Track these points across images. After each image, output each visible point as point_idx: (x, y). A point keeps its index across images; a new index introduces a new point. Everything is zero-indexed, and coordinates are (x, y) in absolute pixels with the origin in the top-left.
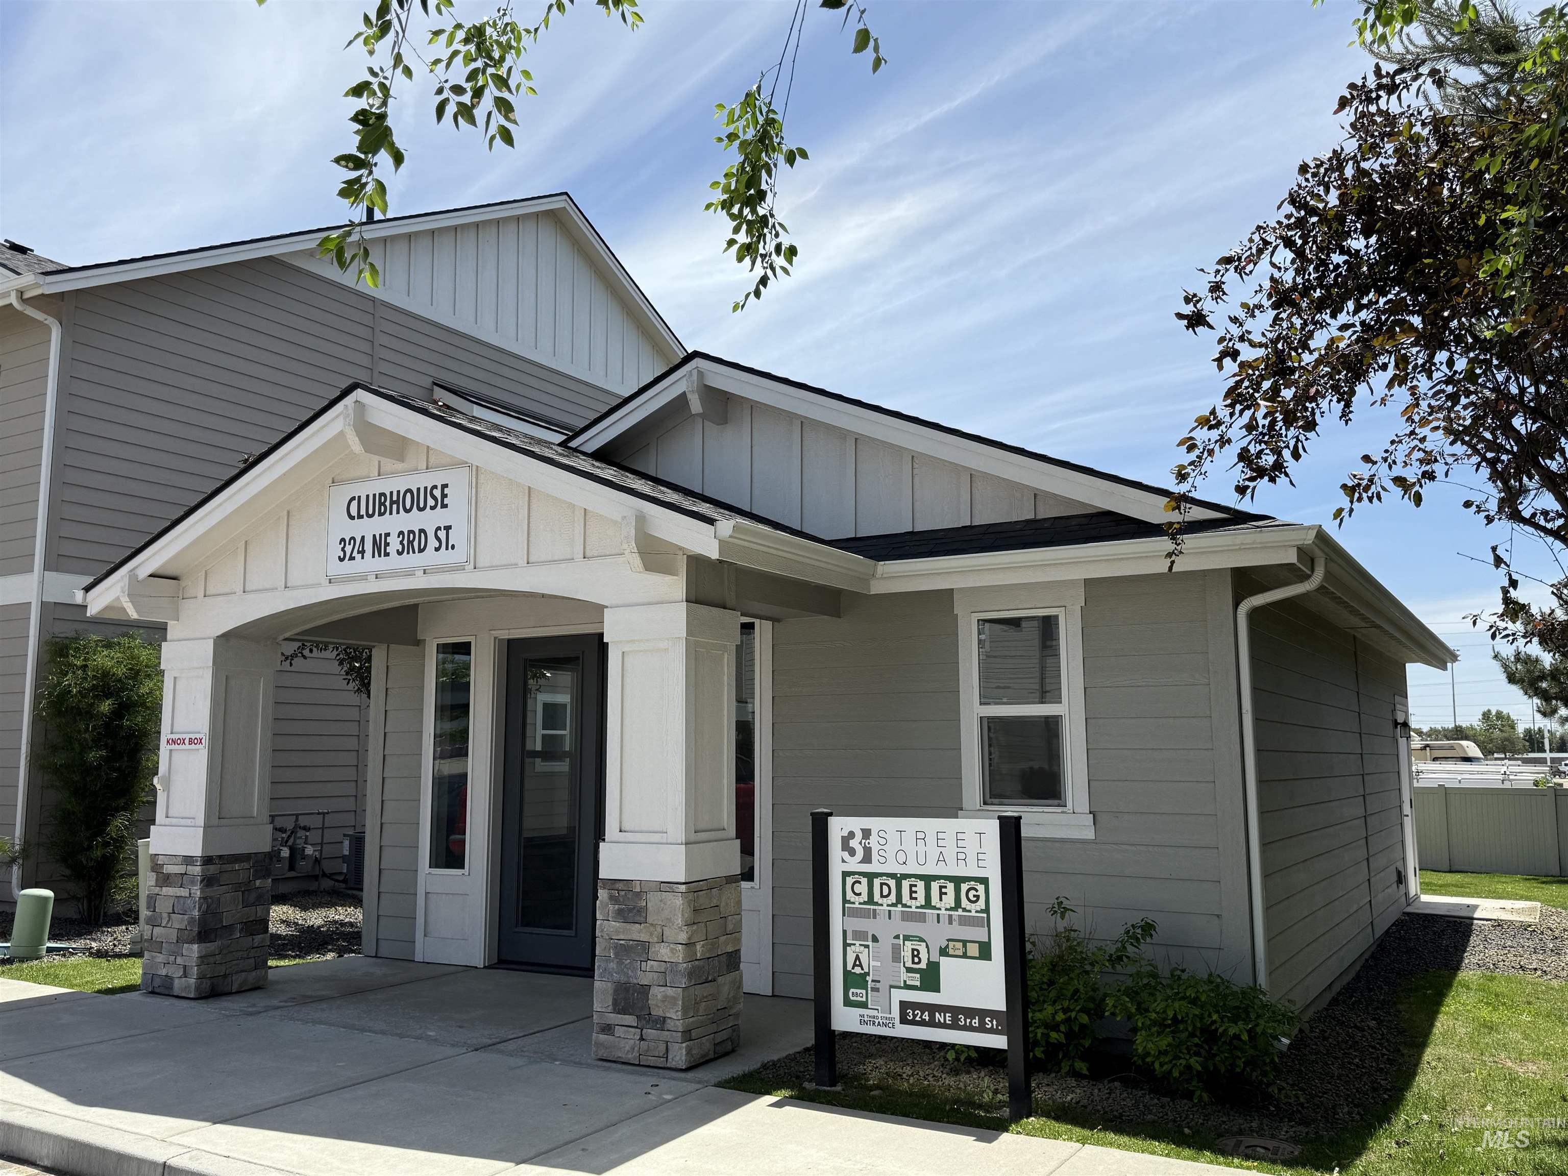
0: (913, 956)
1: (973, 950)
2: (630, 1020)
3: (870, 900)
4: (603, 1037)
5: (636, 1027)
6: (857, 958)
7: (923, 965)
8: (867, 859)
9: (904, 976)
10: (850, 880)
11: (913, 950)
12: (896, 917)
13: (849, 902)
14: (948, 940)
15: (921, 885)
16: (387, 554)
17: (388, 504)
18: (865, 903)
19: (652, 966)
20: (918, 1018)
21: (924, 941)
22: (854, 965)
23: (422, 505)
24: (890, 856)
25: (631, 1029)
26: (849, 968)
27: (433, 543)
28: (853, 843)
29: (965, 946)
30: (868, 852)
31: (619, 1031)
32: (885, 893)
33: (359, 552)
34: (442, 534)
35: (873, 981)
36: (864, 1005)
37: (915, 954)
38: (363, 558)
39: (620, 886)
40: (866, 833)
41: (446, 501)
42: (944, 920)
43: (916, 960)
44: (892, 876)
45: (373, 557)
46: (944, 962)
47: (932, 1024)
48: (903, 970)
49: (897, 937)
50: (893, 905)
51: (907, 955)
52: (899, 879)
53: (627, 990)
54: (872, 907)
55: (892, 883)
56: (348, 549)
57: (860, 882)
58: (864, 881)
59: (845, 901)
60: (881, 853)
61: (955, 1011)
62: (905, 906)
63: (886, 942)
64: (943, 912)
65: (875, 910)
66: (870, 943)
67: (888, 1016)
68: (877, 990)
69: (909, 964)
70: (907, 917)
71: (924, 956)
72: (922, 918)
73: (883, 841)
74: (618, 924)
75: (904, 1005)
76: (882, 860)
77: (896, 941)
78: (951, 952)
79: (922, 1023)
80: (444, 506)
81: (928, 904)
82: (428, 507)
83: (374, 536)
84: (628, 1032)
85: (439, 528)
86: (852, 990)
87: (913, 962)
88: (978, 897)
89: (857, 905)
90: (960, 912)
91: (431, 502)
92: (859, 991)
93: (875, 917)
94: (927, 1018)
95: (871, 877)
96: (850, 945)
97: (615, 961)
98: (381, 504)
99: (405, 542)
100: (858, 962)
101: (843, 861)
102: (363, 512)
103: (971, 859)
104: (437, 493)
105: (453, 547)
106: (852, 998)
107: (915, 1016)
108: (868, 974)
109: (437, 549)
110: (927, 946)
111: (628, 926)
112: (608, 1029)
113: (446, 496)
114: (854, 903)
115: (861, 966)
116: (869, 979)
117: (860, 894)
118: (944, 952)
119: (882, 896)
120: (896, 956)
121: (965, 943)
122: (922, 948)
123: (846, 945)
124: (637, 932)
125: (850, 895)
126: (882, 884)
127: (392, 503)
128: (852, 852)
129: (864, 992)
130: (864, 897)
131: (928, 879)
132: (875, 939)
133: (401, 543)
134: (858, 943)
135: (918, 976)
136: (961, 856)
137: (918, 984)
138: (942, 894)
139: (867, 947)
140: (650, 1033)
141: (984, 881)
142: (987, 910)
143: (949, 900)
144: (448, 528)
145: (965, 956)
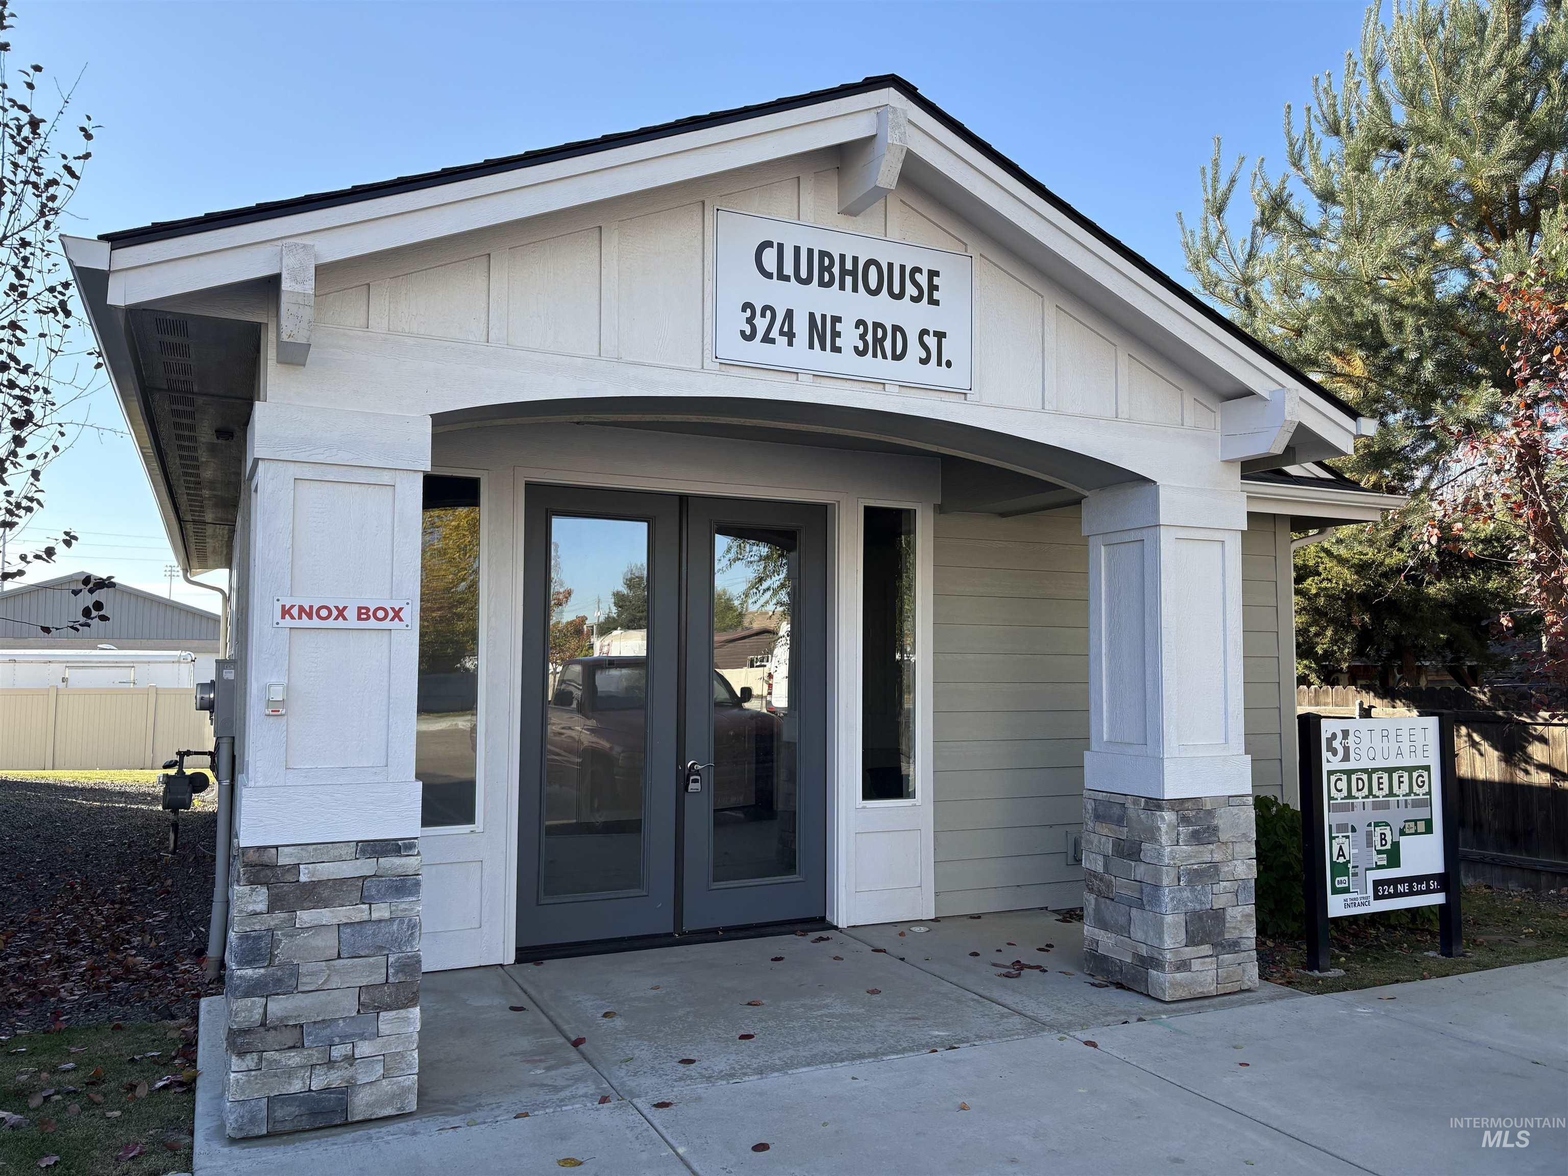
0: (1382, 839)
1: (1421, 826)
2: (1206, 949)
3: (1350, 796)
4: (1179, 976)
5: (1211, 956)
6: (1341, 848)
7: (1388, 847)
8: (1346, 758)
9: (1376, 857)
10: (1333, 778)
11: (1381, 834)
12: (1369, 807)
13: (1334, 799)
14: (1405, 821)
15: (1385, 776)
16: (836, 349)
17: (836, 270)
18: (1345, 798)
19: (1225, 887)
20: (1386, 893)
21: (1388, 825)
22: (1339, 856)
23: (896, 290)
24: (1363, 753)
25: (1207, 960)
26: (1335, 859)
27: (915, 351)
28: (1336, 744)
29: (1416, 825)
30: (1346, 750)
31: (1196, 965)
32: (1360, 787)
33: (782, 333)
34: (931, 341)
35: (1353, 867)
36: (1346, 890)
37: (1383, 837)
38: (790, 344)
39: (1189, 805)
40: (1346, 734)
41: (936, 295)
42: (1402, 804)
43: (1384, 842)
44: (1365, 771)
45: (811, 346)
46: (1403, 840)
47: (1397, 895)
48: (1375, 852)
49: (1369, 825)
50: (1367, 797)
51: (1377, 839)
52: (1370, 772)
53: (1200, 918)
54: (1351, 801)
55: (1365, 777)
56: (761, 324)
57: (1341, 779)
58: (1344, 777)
59: (1330, 798)
60: (1357, 751)
61: (1410, 880)
62: (1375, 796)
63: (1362, 830)
64: (1401, 798)
65: (1353, 803)
66: (1350, 834)
67: (1365, 895)
68: (1355, 875)
69: (1379, 847)
70: (1377, 806)
71: (1389, 838)
72: (1385, 806)
73: (1358, 741)
74: (1189, 848)
75: (1377, 883)
76: (1358, 757)
77: (1369, 829)
78: (1407, 831)
79: (1390, 896)
80: (933, 302)
81: (1391, 794)
82: (907, 297)
83: (812, 316)
84: (1204, 963)
85: (924, 332)
86: (1338, 879)
87: (1382, 845)
88: (1423, 782)
89: (1339, 801)
90: (1413, 797)
91: (911, 290)
92: (1342, 878)
93: (1353, 810)
94: (1392, 891)
95: (1349, 773)
96: (1334, 838)
97: (1188, 888)
98: (822, 269)
99: (869, 338)
100: (1341, 853)
101: (1328, 761)
102: (789, 270)
103: (1419, 752)
104: (923, 279)
105: (949, 364)
106: (1338, 886)
107: (1384, 891)
108: (1349, 862)
109: (924, 361)
110: (1391, 830)
111: (1201, 848)
112: (1183, 965)
113: (936, 288)
114: (1337, 799)
115: (1343, 855)
116: (1350, 866)
117: (1341, 790)
118: (1402, 833)
119: (1358, 790)
120: (1370, 843)
121: (1415, 821)
122: (1387, 832)
123: (1332, 838)
124: (1209, 854)
125: (1334, 793)
126: (1358, 779)
127: (844, 272)
128: (1335, 752)
129: (1346, 878)
130: (1345, 793)
131: (1390, 771)
132: (1354, 830)
133: (863, 337)
134: (1340, 835)
135: (1385, 856)
136: (1413, 749)
137: (1385, 863)
138: (1400, 782)
139: (1348, 837)
140: (1227, 957)
141: (1427, 768)
142: (1429, 793)
143: (1405, 787)
144: (940, 335)
145: (1416, 833)
